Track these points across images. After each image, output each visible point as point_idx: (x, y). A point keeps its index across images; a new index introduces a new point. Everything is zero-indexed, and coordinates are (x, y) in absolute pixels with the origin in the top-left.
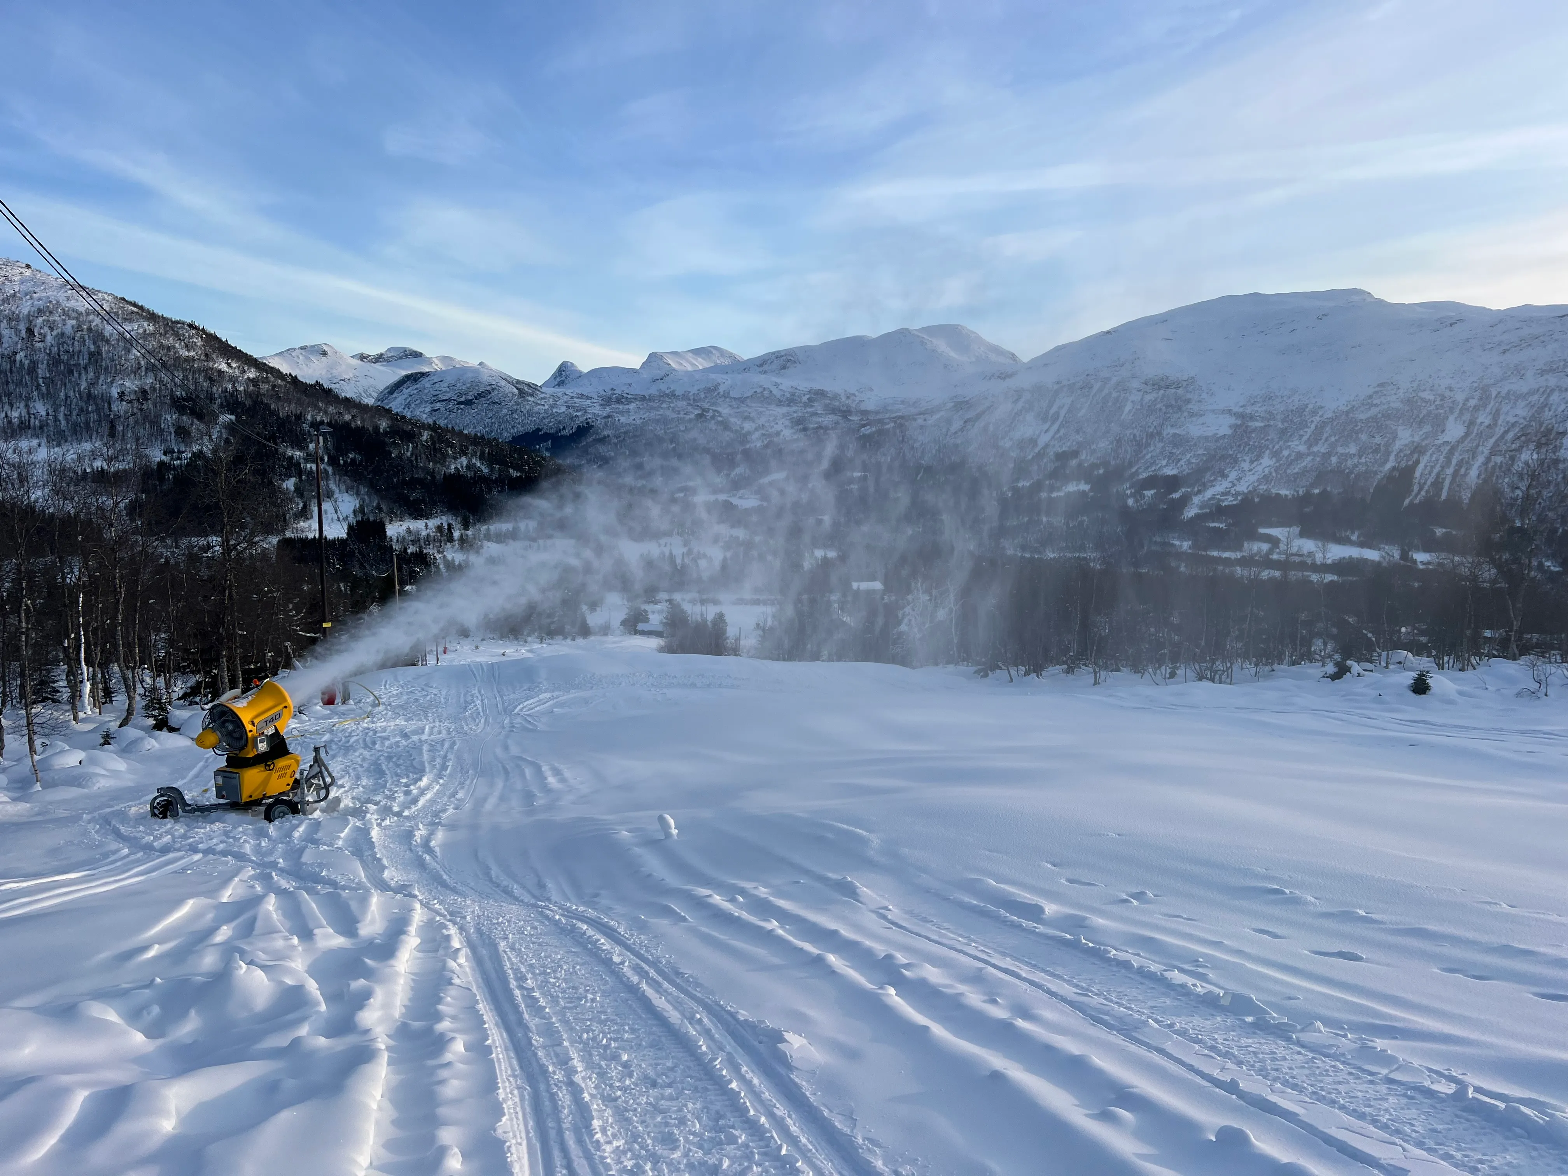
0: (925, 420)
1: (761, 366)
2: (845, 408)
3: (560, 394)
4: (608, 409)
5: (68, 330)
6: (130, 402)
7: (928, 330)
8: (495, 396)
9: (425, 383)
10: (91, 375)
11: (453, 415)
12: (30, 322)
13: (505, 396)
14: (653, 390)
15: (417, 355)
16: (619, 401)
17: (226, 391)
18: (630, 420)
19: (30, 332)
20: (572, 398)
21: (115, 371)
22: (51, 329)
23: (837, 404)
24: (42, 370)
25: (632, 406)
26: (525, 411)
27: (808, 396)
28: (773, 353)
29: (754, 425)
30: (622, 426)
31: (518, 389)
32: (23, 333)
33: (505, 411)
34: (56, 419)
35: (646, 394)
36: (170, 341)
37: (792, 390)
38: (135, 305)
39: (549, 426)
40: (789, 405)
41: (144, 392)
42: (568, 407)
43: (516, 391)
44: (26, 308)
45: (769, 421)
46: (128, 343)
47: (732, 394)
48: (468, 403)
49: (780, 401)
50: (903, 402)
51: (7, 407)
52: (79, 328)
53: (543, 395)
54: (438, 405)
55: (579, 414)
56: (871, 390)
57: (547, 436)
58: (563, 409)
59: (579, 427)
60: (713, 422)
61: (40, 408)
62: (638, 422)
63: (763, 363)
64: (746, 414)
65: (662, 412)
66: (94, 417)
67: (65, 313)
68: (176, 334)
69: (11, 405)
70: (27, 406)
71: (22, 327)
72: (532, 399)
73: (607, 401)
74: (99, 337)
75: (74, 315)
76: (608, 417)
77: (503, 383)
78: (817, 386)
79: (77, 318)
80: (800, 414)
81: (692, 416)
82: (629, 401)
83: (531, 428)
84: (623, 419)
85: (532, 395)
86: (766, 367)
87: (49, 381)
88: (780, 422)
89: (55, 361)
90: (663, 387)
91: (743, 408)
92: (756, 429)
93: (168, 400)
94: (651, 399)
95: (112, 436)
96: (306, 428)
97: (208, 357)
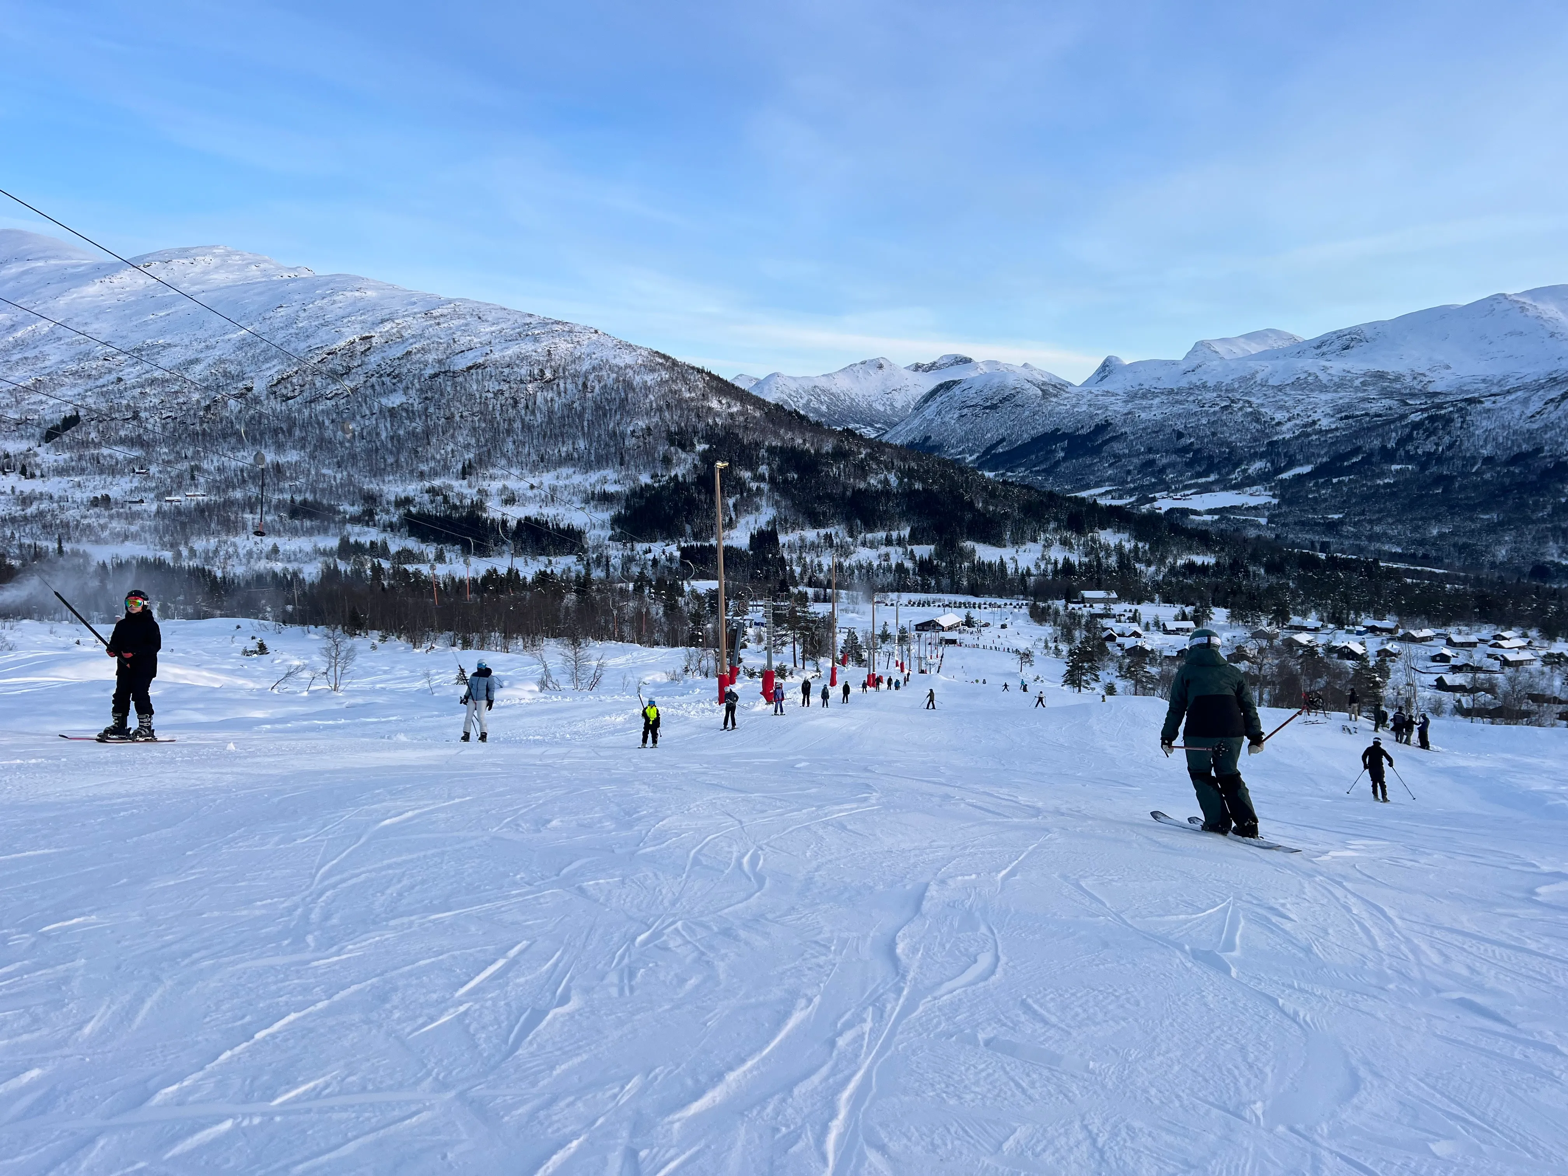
0: (1494, 402)
1: (1319, 347)
2: (1408, 391)
3: (1085, 393)
4: (1130, 406)
5: (610, 382)
6: (638, 437)
7: (1535, 294)
8: (1019, 399)
9: (956, 390)
10: (618, 417)
11: (979, 420)
12: (586, 378)
13: (1029, 398)
14: (1184, 383)
15: (967, 361)
16: (1144, 396)
17: (708, 424)
18: (1151, 416)
19: (585, 385)
20: (1097, 396)
21: (632, 414)
22: (599, 382)
23: (1398, 386)
24: (587, 416)
25: (1156, 401)
26: (1046, 413)
27: (1362, 380)
28: (1335, 333)
29: (1287, 415)
30: (1142, 422)
31: (1042, 390)
32: (580, 387)
33: (1027, 413)
34: (589, 453)
35: (1175, 388)
36: (679, 386)
37: (1344, 374)
38: (664, 356)
39: (1067, 426)
40: (1335, 391)
41: (649, 429)
42: (1090, 405)
43: (1040, 393)
44: (586, 366)
45: (1306, 410)
46: (647, 389)
47: (1270, 382)
48: (994, 407)
49: (1326, 386)
50: (1484, 381)
51: (560, 444)
52: (617, 380)
53: (1067, 395)
54: (965, 411)
55: (1099, 412)
56: (1448, 367)
57: (1065, 436)
58: (1084, 408)
59: (1097, 425)
60: (1240, 414)
61: (582, 444)
62: (1159, 417)
63: (1321, 346)
64: (1282, 403)
65: (1186, 406)
66: (613, 450)
67: (611, 369)
68: (685, 380)
69: (563, 443)
70: (574, 443)
71: (580, 383)
72: (1054, 400)
73: (1132, 397)
74: (629, 386)
75: (616, 369)
76: (1129, 413)
77: (1028, 386)
78: (1375, 367)
79: (617, 373)
80: (1347, 400)
81: (1217, 408)
82: (1155, 395)
83: (1049, 428)
84: (1143, 415)
85: (1056, 396)
86: (1324, 349)
87: (591, 424)
88: (1319, 411)
89: (598, 407)
90: (1194, 378)
91: (1280, 396)
92: (1289, 420)
93: (664, 435)
94: (1179, 391)
95: (621, 464)
96: (763, 452)
97: (704, 397)
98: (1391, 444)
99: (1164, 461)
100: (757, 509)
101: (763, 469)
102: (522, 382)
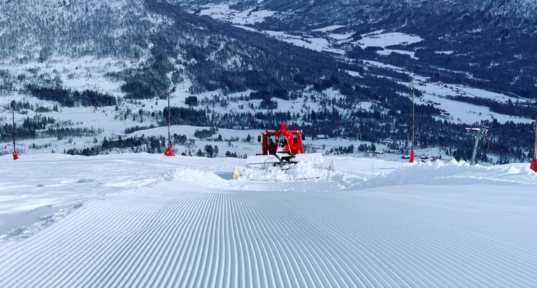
5: (99, 7)
6: (120, 40)
10: (107, 28)
21: (114, 27)
24: (92, 26)
34: (98, 48)
41: (124, 35)
46: (118, 11)
52: (102, 6)
66: (109, 47)
69: (83, 42)
70: (88, 42)
74: (109, 9)
87: (94, 31)
89: (96, 22)
93: (132, 38)
95: (115, 55)
96: (178, 47)
97: (145, 15)
98: (482, 9)
99: (368, 10)
100: (182, 80)
101: (179, 57)
102: (55, 6)
